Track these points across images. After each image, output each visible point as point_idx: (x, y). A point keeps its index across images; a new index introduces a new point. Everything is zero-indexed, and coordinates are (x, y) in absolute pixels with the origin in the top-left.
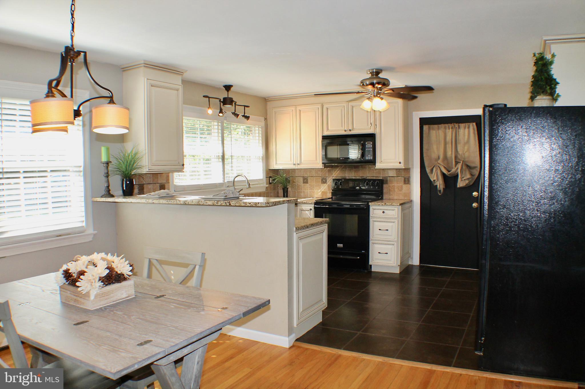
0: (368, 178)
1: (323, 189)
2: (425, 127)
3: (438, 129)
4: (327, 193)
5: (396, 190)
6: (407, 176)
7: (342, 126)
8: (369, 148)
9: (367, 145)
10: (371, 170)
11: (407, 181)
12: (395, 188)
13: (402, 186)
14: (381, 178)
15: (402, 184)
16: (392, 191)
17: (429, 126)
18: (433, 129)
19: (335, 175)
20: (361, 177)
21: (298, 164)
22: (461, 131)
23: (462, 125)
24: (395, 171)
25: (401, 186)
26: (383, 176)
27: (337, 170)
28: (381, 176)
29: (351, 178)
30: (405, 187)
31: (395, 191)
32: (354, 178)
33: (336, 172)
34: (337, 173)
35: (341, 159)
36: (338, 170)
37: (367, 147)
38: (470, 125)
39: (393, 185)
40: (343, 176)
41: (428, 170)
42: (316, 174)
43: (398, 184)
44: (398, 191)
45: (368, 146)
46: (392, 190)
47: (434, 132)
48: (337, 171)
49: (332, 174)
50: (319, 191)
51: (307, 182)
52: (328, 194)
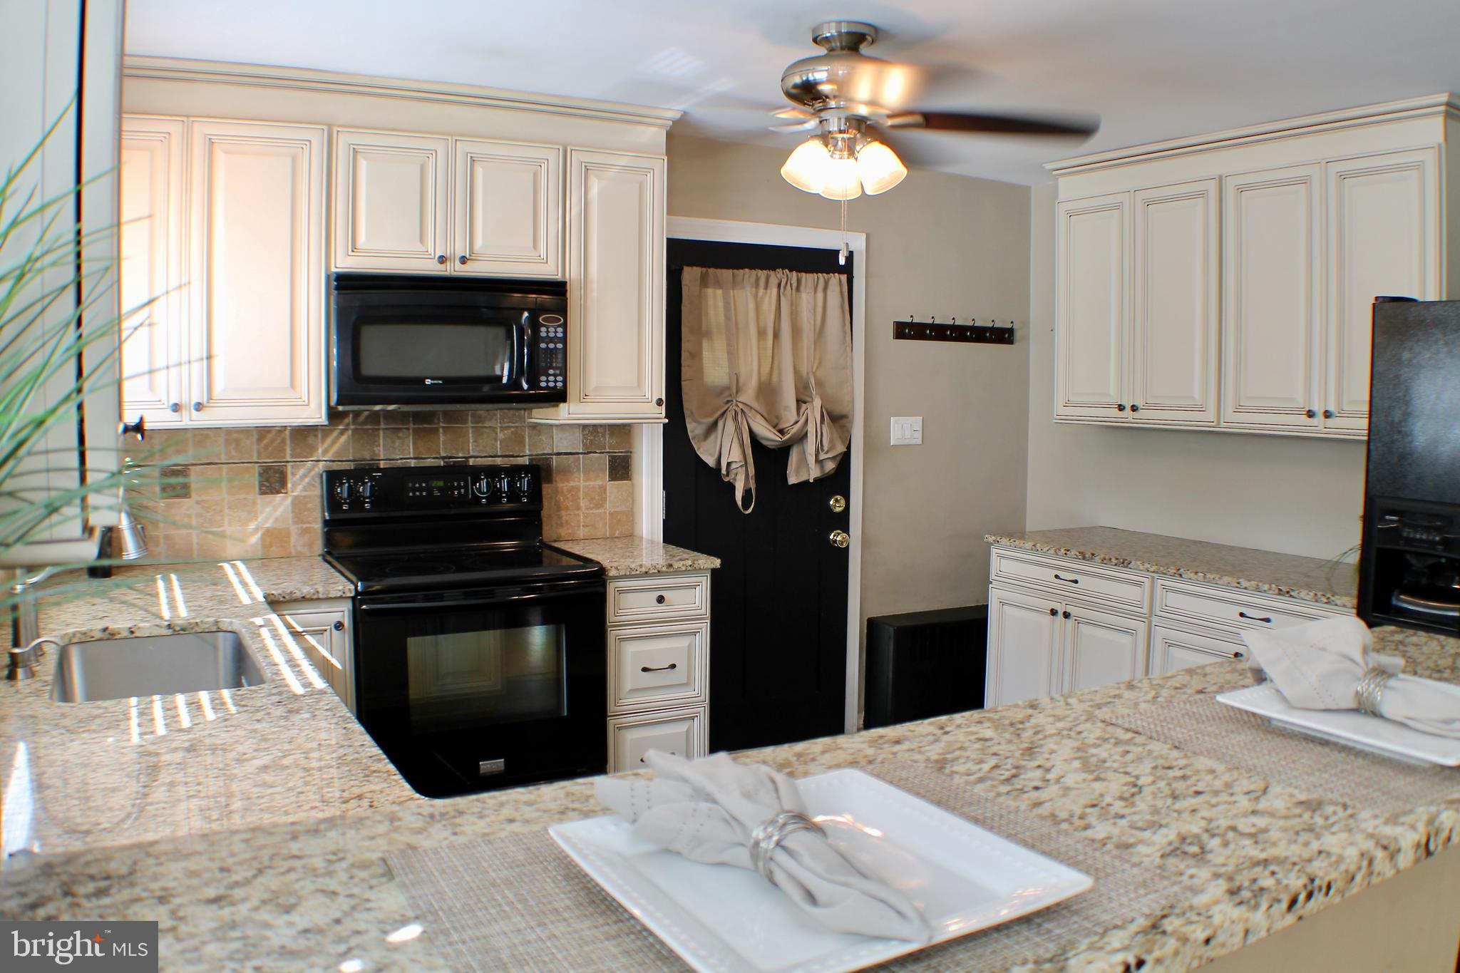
0: (471, 462)
1: (267, 519)
2: (690, 275)
3: (735, 284)
4: (288, 535)
5: (583, 504)
6: (619, 451)
7: (422, 239)
8: (551, 340)
9: (543, 329)
10: (485, 430)
11: (621, 468)
12: (579, 498)
13: (603, 488)
14: (526, 461)
15: (602, 479)
16: (567, 508)
17: (704, 269)
18: (718, 284)
19: (326, 452)
20: (443, 458)
21: (199, 407)
22: (805, 297)
23: (808, 279)
24: (578, 434)
25: (601, 487)
26: (535, 453)
27: (336, 433)
28: (528, 452)
29: (399, 463)
30: (615, 489)
31: (578, 508)
32: (413, 463)
33: (334, 442)
34: (337, 446)
35: (428, 382)
36: (342, 432)
37: (543, 334)
38: (829, 279)
39: (572, 484)
40: (367, 455)
41: (694, 428)
42: (234, 453)
43: (587, 480)
44: (591, 508)
45: (548, 332)
46: (569, 504)
47: (719, 292)
48: (337, 438)
49: (313, 449)
50: (252, 526)
51: (183, 492)
52: (293, 539)
